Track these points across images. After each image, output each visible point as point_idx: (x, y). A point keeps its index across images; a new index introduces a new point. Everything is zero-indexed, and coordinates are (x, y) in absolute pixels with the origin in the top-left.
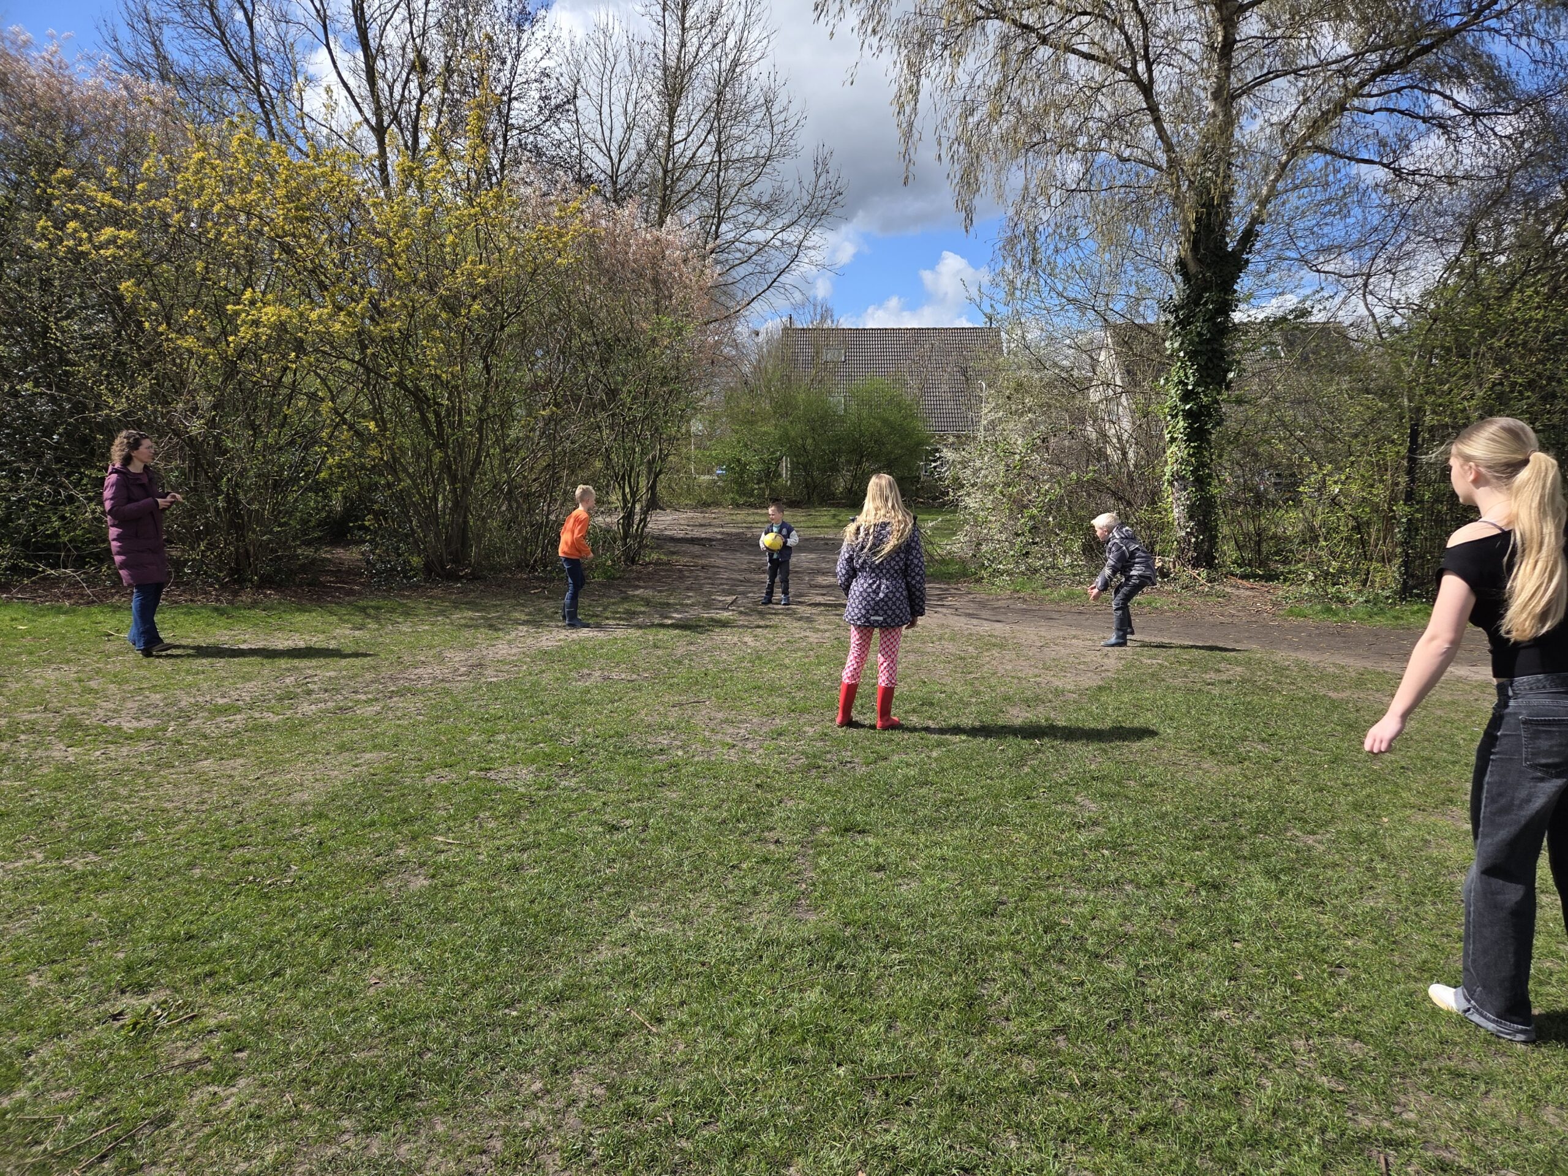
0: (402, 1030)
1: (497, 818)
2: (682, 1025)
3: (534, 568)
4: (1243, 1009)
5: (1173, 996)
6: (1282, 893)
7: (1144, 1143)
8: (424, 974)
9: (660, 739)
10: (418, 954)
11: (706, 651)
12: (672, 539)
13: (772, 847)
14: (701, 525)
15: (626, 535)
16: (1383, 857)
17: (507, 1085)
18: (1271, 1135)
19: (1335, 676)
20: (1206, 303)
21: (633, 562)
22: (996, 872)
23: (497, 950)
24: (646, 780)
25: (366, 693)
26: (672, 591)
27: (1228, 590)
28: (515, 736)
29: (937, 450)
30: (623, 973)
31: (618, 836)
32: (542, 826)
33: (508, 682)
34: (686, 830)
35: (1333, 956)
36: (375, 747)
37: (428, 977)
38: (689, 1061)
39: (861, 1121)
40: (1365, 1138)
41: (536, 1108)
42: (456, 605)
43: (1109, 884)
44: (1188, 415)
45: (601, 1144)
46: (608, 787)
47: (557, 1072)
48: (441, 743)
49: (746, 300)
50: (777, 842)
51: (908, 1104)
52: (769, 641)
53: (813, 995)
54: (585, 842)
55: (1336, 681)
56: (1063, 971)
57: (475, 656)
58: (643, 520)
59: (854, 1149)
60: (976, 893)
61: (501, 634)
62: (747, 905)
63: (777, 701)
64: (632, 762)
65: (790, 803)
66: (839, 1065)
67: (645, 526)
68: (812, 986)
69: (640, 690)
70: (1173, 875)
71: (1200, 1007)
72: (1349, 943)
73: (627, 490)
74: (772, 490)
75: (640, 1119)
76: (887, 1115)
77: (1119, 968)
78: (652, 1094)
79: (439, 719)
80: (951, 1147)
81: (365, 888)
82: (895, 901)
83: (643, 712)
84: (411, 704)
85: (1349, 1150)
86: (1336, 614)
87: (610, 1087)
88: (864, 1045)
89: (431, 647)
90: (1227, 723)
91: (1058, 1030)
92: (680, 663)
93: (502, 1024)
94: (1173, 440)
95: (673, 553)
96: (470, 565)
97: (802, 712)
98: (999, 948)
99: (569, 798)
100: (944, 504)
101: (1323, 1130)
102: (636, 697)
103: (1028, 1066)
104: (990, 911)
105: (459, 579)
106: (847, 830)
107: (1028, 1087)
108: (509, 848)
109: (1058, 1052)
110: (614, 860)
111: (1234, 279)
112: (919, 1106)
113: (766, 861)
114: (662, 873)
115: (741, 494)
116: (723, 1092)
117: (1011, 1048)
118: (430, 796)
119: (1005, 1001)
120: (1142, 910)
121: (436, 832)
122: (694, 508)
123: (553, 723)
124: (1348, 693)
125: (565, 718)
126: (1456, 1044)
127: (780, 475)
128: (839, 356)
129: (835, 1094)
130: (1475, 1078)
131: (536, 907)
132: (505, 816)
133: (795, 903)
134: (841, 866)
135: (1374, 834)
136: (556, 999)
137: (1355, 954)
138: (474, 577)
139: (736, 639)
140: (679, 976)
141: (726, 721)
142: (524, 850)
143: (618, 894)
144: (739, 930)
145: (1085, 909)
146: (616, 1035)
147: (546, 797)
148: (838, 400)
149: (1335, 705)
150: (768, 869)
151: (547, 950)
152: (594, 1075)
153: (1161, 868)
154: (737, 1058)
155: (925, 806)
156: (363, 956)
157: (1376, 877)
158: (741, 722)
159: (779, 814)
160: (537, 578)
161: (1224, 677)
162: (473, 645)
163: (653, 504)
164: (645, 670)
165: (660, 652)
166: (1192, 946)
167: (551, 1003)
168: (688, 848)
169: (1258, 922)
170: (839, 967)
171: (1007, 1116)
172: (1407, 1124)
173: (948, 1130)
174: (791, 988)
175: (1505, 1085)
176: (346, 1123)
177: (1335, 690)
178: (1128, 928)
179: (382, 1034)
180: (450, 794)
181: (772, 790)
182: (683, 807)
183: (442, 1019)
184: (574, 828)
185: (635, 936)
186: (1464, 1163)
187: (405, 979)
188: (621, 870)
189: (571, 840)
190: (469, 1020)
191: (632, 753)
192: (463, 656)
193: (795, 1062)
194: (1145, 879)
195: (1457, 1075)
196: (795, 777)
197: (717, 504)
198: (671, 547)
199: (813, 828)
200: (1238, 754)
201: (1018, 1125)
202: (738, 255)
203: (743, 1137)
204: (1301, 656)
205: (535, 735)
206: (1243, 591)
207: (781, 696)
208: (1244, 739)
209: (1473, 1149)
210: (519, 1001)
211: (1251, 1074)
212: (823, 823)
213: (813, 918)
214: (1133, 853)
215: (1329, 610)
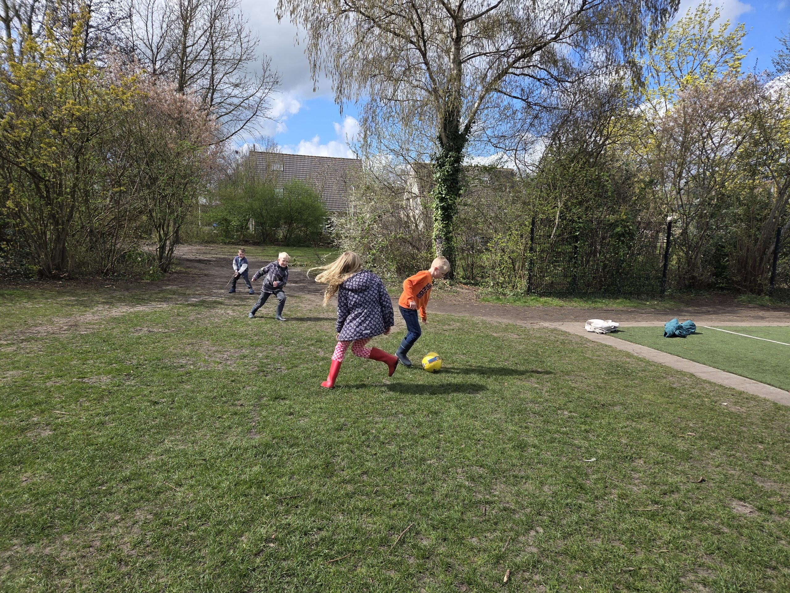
0: (42, 500)
1: (90, 401)
2: (192, 486)
3: (106, 274)
4: (440, 459)
5: (413, 456)
6: (461, 414)
7: (394, 512)
8: (53, 474)
9: (181, 361)
10: (49, 465)
11: (207, 317)
12: (188, 260)
13: (239, 408)
14: (204, 253)
15: (161, 258)
16: (503, 399)
17: (101, 519)
18: (444, 504)
19: (496, 327)
20: (450, 157)
21: (165, 271)
22: (344, 413)
23: (93, 461)
24: (173, 380)
25: (5, 340)
26: (188, 288)
27: (458, 289)
28: (98, 361)
29: (329, 219)
30: (162, 466)
31: (158, 407)
32: (116, 404)
33: (93, 334)
34: (195, 402)
35: (478, 437)
36: (14, 368)
37: (55, 475)
38: (195, 500)
39: (275, 515)
40: (480, 502)
41: (117, 526)
42: (60, 294)
43: (392, 415)
44: (443, 208)
45: (151, 537)
46: (152, 384)
47: (128, 511)
48: (55, 365)
49: (230, 134)
50: (242, 405)
51: (297, 507)
52: (240, 312)
53: (256, 469)
54: (140, 409)
55: (496, 329)
56: (369, 450)
57: (72, 320)
58: (171, 250)
59: (271, 526)
60: (334, 422)
61: (88, 309)
62: (226, 433)
63: (244, 341)
64: (165, 372)
65: (248, 388)
66: (267, 495)
67: (172, 252)
68: (256, 465)
69: (170, 337)
70: (419, 410)
71: (423, 460)
72: (484, 432)
73: (162, 232)
74: (244, 236)
75: (171, 526)
76: (287, 512)
77: (393, 448)
78: (177, 516)
79: (52, 353)
80: (314, 521)
81: (15, 437)
82: (297, 427)
83: (172, 348)
84: (35, 346)
85: (472, 507)
86: (501, 300)
87: (155, 514)
88: (278, 486)
89: (44, 316)
90: (450, 347)
91: (364, 473)
92: (192, 323)
93: (97, 493)
94: (436, 220)
95: (189, 267)
96: (67, 271)
97: (256, 346)
98: (342, 443)
99: (131, 390)
100: (333, 246)
101: (464, 500)
102: (168, 341)
103: (350, 488)
104: (340, 429)
105: (60, 279)
106: (276, 398)
107: (350, 496)
108: (98, 415)
109: (363, 481)
110: (156, 418)
111: (462, 147)
112: (302, 507)
113: (236, 414)
114: (182, 422)
115: (226, 237)
116: (211, 511)
117: (344, 481)
118: (50, 391)
119: (343, 464)
120: (405, 424)
121: (55, 409)
122: (200, 244)
123: (120, 354)
124: (501, 334)
125: (127, 352)
126: (517, 466)
127: (248, 228)
128: (280, 167)
129: (264, 506)
130: (522, 478)
131: (114, 441)
132: (94, 399)
133: (249, 431)
134: (274, 414)
135: (501, 390)
136: (126, 480)
137: (486, 436)
138: (70, 278)
139: (223, 312)
140: (190, 466)
141: (217, 351)
142: (106, 415)
143: (158, 433)
144: (221, 444)
145: (381, 425)
146: (158, 493)
147: (118, 390)
148: (279, 191)
149: (495, 338)
150: (236, 418)
151: (121, 459)
152: (148, 510)
153: (414, 407)
154: (219, 497)
155: (314, 386)
156: (17, 468)
157: (499, 407)
158: (225, 351)
159: (242, 393)
160: (109, 279)
161: (451, 328)
162: (71, 315)
163: (177, 241)
164: (172, 327)
165: (181, 318)
166: (423, 437)
167: (124, 482)
168: (196, 410)
169: (450, 426)
170: (268, 456)
171: (339, 507)
172: (495, 496)
173: (313, 515)
174: (246, 467)
175: (532, 479)
176: (15, 541)
177: (496, 332)
178: (398, 432)
179: (31, 502)
180: (62, 390)
181: (240, 382)
182: (193, 392)
183: (65, 494)
184: (133, 404)
185: (167, 451)
186: (513, 507)
187: (42, 477)
188: (160, 422)
189: (132, 409)
190: (80, 493)
191: (166, 368)
192: (65, 320)
193: (246, 496)
194: (407, 411)
195: (516, 477)
196: (252, 376)
197: (213, 242)
198: (189, 264)
199: (260, 398)
200: (453, 360)
201: (343, 510)
202: (224, 110)
203: (221, 527)
204: (484, 318)
205: (111, 360)
206: (464, 290)
207: (246, 339)
208: (456, 353)
209: (517, 502)
210: (106, 483)
211: (440, 483)
212: (265, 396)
213: (258, 437)
214: (404, 402)
215: (498, 299)
